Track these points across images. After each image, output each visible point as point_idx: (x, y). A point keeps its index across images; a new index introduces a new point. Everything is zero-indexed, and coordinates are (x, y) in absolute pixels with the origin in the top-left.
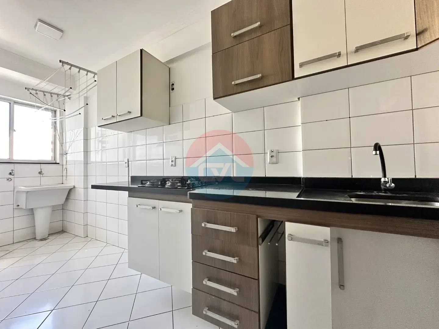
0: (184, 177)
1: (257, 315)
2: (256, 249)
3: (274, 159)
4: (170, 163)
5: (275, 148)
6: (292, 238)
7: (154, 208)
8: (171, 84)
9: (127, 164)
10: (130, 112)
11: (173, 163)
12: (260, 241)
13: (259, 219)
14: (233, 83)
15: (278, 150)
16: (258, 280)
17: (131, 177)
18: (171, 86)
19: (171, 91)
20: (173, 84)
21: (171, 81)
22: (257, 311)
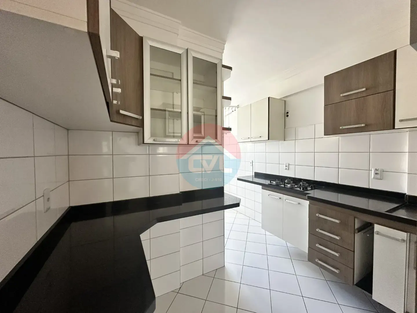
0: (295, 178)
1: (352, 270)
2: (353, 235)
3: (378, 176)
4: (285, 167)
5: (380, 168)
6: (378, 233)
7: (280, 198)
8: (286, 112)
9: (252, 164)
10: (261, 137)
11: (287, 168)
12: (357, 231)
13: (356, 219)
14: (341, 128)
15: (383, 169)
16: (354, 251)
17: (255, 173)
18: (286, 114)
19: (286, 117)
20: (288, 113)
21: (286, 110)
22: (352, 267)
